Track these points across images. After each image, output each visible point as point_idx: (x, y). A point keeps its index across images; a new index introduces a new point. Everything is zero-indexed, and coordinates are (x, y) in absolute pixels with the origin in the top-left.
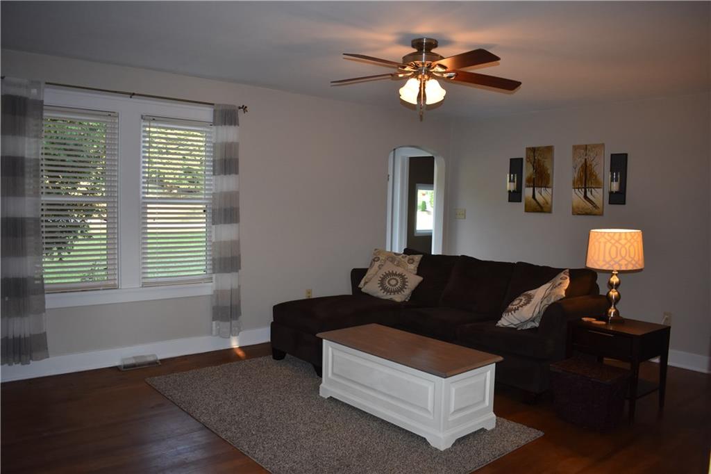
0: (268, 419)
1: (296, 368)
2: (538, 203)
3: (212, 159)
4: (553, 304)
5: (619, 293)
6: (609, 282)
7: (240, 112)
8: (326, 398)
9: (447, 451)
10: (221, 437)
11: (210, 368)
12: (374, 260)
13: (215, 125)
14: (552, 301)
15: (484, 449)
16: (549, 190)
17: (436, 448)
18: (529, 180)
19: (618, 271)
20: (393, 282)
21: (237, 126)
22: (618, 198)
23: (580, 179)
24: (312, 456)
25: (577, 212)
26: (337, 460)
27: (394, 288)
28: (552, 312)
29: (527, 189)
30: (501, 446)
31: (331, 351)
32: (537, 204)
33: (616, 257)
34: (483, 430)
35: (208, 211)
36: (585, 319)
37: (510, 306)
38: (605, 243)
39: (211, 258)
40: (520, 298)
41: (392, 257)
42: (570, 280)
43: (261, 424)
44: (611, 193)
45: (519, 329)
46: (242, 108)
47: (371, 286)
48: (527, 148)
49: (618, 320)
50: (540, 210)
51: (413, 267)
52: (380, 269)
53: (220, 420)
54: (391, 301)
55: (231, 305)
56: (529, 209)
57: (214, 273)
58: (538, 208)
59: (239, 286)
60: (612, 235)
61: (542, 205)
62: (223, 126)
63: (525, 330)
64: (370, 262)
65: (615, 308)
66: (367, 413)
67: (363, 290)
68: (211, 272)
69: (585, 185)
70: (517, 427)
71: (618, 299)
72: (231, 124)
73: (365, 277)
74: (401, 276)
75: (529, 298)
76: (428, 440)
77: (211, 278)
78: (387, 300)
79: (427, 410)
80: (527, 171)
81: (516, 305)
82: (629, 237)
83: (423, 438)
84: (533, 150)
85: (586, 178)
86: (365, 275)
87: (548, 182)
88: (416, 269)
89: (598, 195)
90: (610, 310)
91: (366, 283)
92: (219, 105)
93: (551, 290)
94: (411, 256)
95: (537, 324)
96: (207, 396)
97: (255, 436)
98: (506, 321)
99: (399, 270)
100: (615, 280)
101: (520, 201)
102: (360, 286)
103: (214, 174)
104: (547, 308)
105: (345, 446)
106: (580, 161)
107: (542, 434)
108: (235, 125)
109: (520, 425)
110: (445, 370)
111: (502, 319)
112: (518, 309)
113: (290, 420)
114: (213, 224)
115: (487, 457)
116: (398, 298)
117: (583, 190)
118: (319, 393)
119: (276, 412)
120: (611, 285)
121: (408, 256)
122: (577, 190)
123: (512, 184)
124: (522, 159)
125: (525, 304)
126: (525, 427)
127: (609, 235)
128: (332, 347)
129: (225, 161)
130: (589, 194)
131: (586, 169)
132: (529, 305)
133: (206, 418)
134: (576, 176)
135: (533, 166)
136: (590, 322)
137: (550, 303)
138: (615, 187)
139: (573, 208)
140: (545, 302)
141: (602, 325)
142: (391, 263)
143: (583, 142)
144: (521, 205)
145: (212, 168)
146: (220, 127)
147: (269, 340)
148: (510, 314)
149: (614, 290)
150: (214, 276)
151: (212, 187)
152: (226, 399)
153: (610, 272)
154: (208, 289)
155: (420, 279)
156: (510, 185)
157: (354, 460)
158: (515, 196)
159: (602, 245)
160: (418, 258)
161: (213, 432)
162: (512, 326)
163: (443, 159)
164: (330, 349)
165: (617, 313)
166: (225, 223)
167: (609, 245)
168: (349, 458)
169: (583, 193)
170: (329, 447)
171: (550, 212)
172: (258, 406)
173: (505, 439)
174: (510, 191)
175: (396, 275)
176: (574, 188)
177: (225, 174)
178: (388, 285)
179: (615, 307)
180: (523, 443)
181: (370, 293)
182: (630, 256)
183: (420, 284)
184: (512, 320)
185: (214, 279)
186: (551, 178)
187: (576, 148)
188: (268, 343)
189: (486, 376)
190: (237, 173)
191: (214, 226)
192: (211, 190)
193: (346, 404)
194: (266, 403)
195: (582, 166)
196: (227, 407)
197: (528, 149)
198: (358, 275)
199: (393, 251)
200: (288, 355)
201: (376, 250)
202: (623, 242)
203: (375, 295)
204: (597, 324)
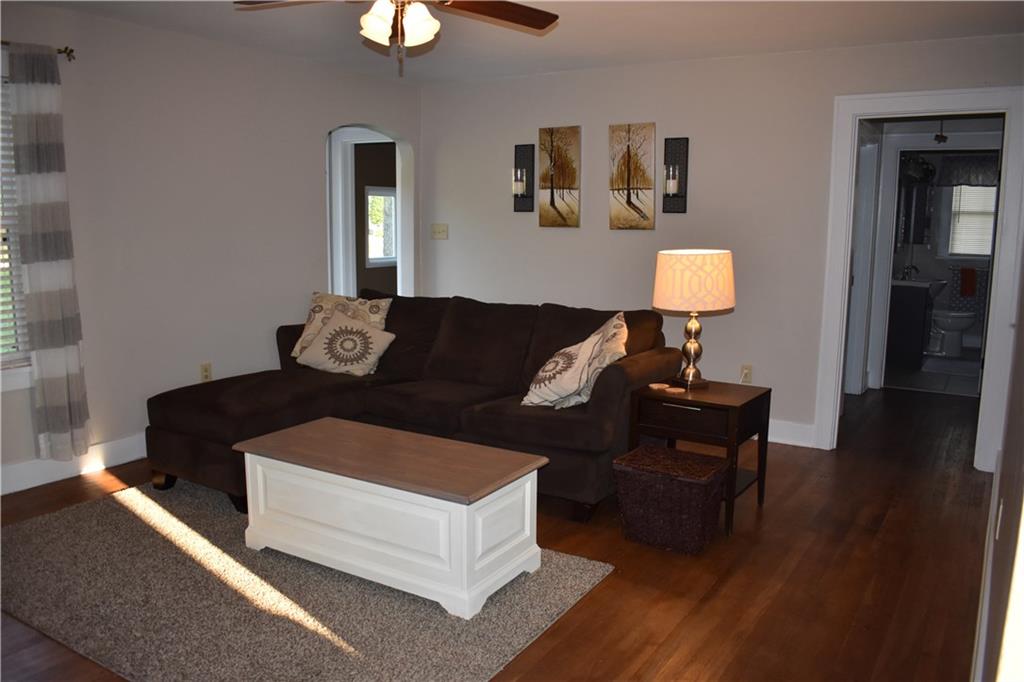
0: (161, 603)
1: (197, 501)
2: (559, 212)
3: (12, 144)
4: (609, 367)
5: (700, 345)
6: (686, 328)
7: (62, 59)
8: (258, 550)
9: (478, 620)
10: (75, 652)
11: (40, 518)
12: (313, 311)
13: (13, 82)
14: (607, 362)
15: (532, 606)
16: (575, 193)
17: (458, 618)
18: (544, 179)
19: (698, 312)
20: (349, 345)
21: (56, 85)
22: (675, 203)
23: (620, 174)
24: (252, 665)
25: (618, 225)
26: (297, 665)
27: (351, 353)
28: (609, 380)
29: (543, 191)
30: (557, 597)
31: (261, 472)
32: (557, 215)
33: (700, 290)
34: (525, 574)
35: (11, 239)
36: (655, 386)
37: (541, 374)
38: (682, 271)
39: (25, 323)
40: (556, 359)
41: (342, 305)
42: (628, 328)
43: (148, 615)
44: (666, 196)
45: (557, 408)
46: (65, 52)
47: (313, 353)
48: (540, 130)
49: (701, 385)
50: (563, 222)
51: (378, 318)
52: (324, 324)
53: (71, 619)
54: (346, 376)
55: (69, 404)
56: (545, 222)
57: (33, 349)
58: (560, 220)
59: (82, 370)
60: (692, 258)
61: (565, 215)
62: (30, 84)
63: (567, 408)
64: (307, 314)
65: (695, 366)
66: (332, 570)
67: (298, 361)
68: (28, 347)
69: (628, 185)
70: (572, 562)
71: (698, 355)
72: (45, 81)
73: (300, 340)
74: (359, 333)
75: (570, 360)
76: (443, 605)
77: (28, 359)
78: (341, 374)
79: (437, 557)
80: (542, 164)
81: (551, 371)
82: (716, 261)
83: (433, 602)
84: (550, 132)
85: (629, 175)
86: (300, 336)
87: (573, 180)
88: (383, 321)
89: (648, 200)
90: (688, 371)
91: (303, 349)
92: (19, 45)
93: (601, 345)
94: (374, 302)
95: (584, 399)
96: (40, 574)
97: (142, 641)
98: (536, 396)
99: (356, 325)
100: (694, 325)
101: (532, 210)
102: (293, 354)
103: (18, 172)
104: (601, 374)
105: (306, 637)
106: (621, 149)
107: (610, 568)
108: (53, 82)
109: (577, 559)
110: (467, 491)
111: (530, 393)
112: (554, 377)
113: (201, 600)
114: (23, 263)
115: (540, 620)
116: (359, 370)
117: (626, 192)
118: (244, 542)
119: (173, 588)
120: (688, 333)
121: (369, 302)
122: (616, 192)
123: (519, 183)
124: (533, 146)
125: (565, 369)
126: (585, 560)
127: (688, 259)
128: (262, 465)
129: (38, 147)
130: (634, 199)
131: (629, 162)
132: (570, 371)
133: (42, 619)
134: (615, 172)
135: (551, 157)
136: (663, 391)
137: (605, 365)
138: (672, 187)
139: (611, 219)
140: (596, 364)
141: (680, 394)
142: (340, 314)
143: (625, 121)
144: (534, 217)
145: (13, 162)
146: (23, 86)
147: (144, 454)
148: (542, 385)
149: (693, 340)
150: (33, 354)
151: (15, 196)
152: (79, 575)
153: (687, 315)
154: (23, 378)
155: (391, 337)
156: (517, 186)
157: (327, 659)
158: (524, 203)
159: (678, 274)
160: (385, 303)
161: (59, 643)
162: (546, 404)
163: (410, 148)
164: (259, 468)
165: (697, 374)
166: (46, 258)
167: (688, 274)
168: (318, 656)
169: (625, 197)
170: (278, 642)
171: (577, 226)
172: (139, 581)
173: (561, 586)
174: (516, 196)
175: (351, 332)
176: (613, 190)
177: (40, 171)
178: (341, 351)
179: (694, 364)
180: (588, 587)
181: (312, 366)
182: (717, 289)
183: (392, 344)
184: (547, 395)
185: (34, 360)
186: (577, 173)
187: (613, 129)
188: (141, 461)
189: (525, 490)
190: (61, 168)
191: (25, 266)
192: (15, 200)
193: (295, 557)
194: (152, 574)
195: (624, 155)
196: (80, 590)
197: (542, 131)
198: (288, 336)
199: (336, 293)
200: (180, 481)
201: (315, 293)
202: (708, 268)
203: (320, 368)
204: (674, 394)
